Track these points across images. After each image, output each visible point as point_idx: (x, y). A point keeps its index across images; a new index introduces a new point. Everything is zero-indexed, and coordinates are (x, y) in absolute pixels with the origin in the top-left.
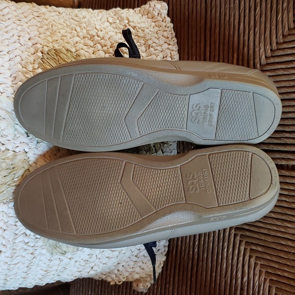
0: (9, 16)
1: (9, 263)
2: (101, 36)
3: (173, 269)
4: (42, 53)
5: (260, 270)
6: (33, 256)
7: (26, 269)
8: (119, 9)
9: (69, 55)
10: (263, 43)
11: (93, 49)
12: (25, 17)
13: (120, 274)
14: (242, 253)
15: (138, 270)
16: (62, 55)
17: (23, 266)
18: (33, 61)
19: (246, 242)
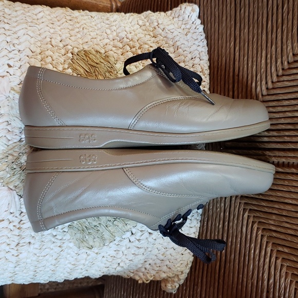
0: (43, 20)
1: (38, 255)
2: (130, 38)
3: (201, 271)
4: (72, 54)
5: (286, 272)
6: (60, 249)
7: (54, 262)
8: (149, 12)
9: (98, 56)
10: (291, 40)
11: (122, 50)
12: (58, 21)
13: (147, 273)
14: (269, 255)
15: (165, 268)
16: (91, 56)
17: (51, 258)
18: (63, 61)
19: (273, 243)
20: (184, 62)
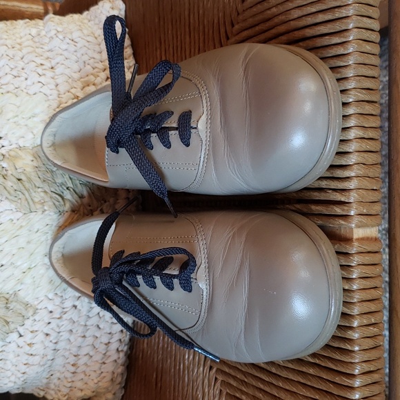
20: (94, 84)
